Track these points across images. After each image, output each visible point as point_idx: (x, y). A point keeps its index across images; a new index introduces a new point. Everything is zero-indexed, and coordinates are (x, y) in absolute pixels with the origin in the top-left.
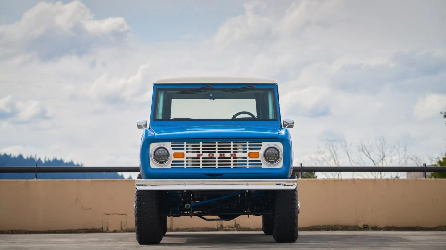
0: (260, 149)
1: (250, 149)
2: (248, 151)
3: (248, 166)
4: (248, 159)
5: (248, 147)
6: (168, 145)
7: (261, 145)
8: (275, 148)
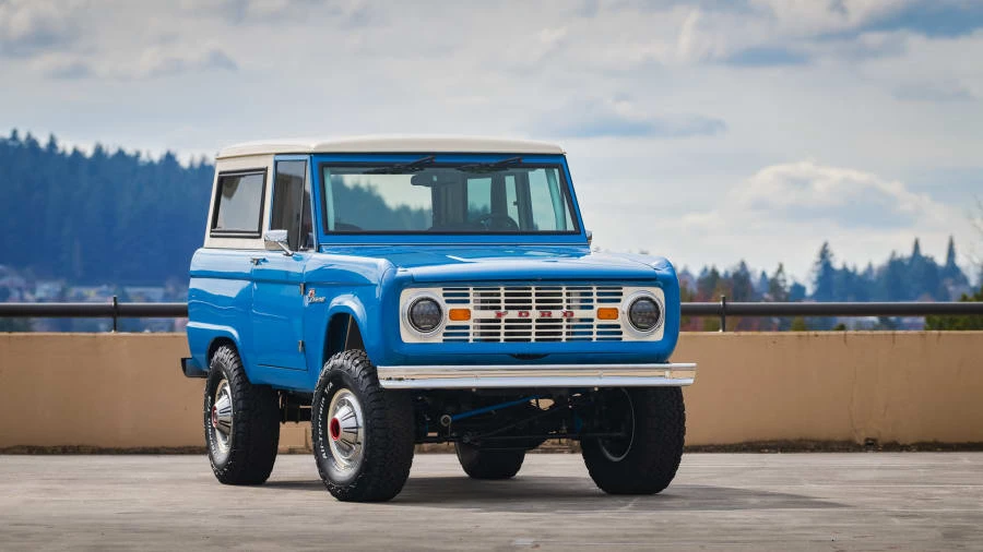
0: (619, 301)
1: (599, 301)
2: (597, 306)
3: (595, 337)
4: (597, 322)
5: (595, 297)
6: (437, 293)
7: (621, 294)
8: (650, 300)
